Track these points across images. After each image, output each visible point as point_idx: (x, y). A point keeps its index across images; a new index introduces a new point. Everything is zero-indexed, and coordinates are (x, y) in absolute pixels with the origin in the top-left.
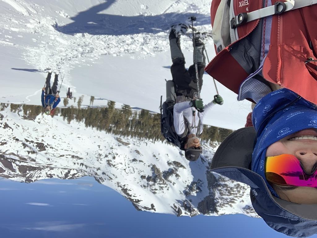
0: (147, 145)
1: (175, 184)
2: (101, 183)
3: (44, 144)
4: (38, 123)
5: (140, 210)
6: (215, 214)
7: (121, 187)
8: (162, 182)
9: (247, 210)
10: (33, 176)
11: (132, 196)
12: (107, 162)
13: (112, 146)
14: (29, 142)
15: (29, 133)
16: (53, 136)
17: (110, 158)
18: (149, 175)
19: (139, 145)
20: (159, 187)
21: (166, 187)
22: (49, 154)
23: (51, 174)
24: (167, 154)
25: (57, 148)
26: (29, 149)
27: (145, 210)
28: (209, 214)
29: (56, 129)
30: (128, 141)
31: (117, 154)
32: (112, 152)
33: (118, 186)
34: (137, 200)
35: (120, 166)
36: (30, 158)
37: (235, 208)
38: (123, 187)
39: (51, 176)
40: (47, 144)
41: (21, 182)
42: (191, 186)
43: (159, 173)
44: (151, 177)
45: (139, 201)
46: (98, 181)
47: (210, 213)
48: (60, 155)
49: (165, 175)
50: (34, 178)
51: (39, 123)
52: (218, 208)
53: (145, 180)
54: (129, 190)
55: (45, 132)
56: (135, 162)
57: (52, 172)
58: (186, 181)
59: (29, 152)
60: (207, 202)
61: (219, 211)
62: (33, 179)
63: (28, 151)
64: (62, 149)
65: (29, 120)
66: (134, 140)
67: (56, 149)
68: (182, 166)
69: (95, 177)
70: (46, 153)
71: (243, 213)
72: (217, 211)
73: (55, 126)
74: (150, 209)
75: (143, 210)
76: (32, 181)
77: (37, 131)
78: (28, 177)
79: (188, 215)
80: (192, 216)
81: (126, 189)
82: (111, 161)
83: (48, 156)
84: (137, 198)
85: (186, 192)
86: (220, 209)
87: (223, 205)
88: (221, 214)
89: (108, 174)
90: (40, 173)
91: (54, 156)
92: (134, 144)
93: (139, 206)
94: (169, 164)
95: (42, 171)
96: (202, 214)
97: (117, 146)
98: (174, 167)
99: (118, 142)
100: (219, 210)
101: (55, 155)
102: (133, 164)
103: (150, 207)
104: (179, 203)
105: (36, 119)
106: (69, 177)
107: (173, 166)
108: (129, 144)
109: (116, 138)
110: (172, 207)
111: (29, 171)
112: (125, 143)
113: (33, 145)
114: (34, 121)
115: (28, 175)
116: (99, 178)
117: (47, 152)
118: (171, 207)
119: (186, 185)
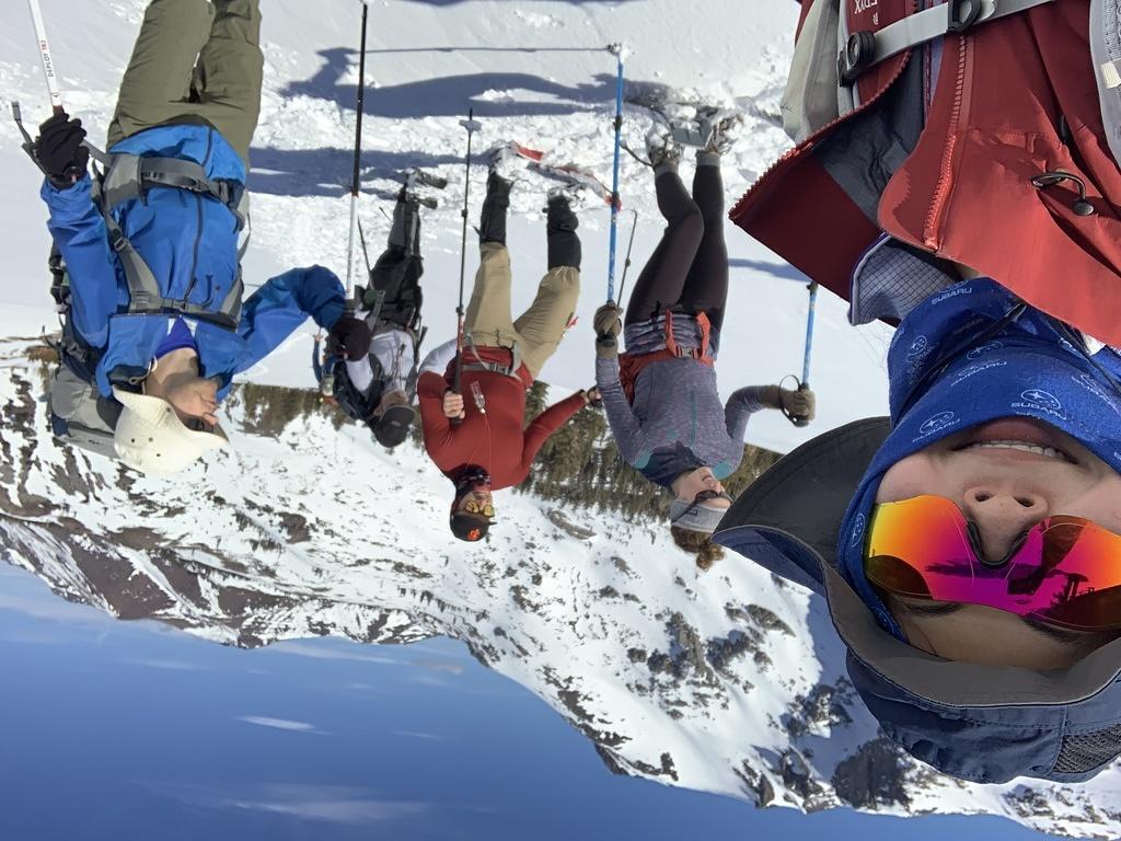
0: (653, 542)
1: (752, 686)
2: (487, 665)
3: (304, 520)
4: (289, 448)
5: (622, 772)
6: (897, 810)
7: (557, 683)
8: (704, 678)
9: (1022, 805)
10: (263, 626)
11: (595, 719)
12: (513, 594)
13: (532, 539)
14: (256, 511)
15: (260, 481)
16: (336, 494)
17: (523, 578)
18: (656, 651)
19: (626, 538)
20: (694, 694)
21: (718, 696)
22: (322, 554)
23: (325, 622)
24: (727, 579)
25: (347, 536)
26: (257, 534)
27: (640, 773)
28: (875, 809)
29: (346, 471)
30: (589, 522)
31: (549, 568)
32: (531, 559)
33: (548, 682)
34: (611, 737)
35: (555, 611)
36: (257, 563)
37: (975, 794)
38: (564, 685)
39: (323, 629)
40: (317, 519)
41: (224, 644)
42: (813, 699)
43: (694, 643)
44: (663, 657)
45: (617, 739)
46: (480, 657)
47: (879, 806)
48: (358, 558)
49: (717, 652)
50: (266, 631)
51: (293, 446)
52: (910, 789)
53: (643, 667)
54: (586, 697)
55: (312, 478)
56: (610, 600)
57: (328, 616)
58: (792, 682)
59: (255, 544)
60: (870, 764)
61: (911, 800)
62: (264, 637)
63: (252, 541)
64: (364, 540)
65: (262, 435)
66: (610, 521)
67: (344, 539)
68: (778, 624)
69: (469, 643)
70: (312, 551)
71: (1006, 815)
72: (905, 800)
73: (345, 459)
74: (656, 772)
75: (632, 771)
76: (260, 642)
77: (286, 474)
78: (249, 629)
79: (796, 804)
80: (809, 810)
81: (576, 694)
82: (526, 589)
83: (317, 560)
84: (611, 729)
85: (793, 720)
86: (916, 793)
87: (928, 778)
88: (920, 809)
89: (516, 635)
90: (289, 617)
91: (337, 561)
92: (610, 536)
93: (617, 756)
94: (732, 613)
95: (294, 610)
96: (849, 805)
97: (550, 539)
98: (749, 628)
99: (554, 526)
100: (915, 797)
101: (340, 556)
102: (602, 607)
103: (658, 765)
104: (764, 760)
105: (283, 433)
106: (381, 638)
107: (748, 621)
108: (590, 534)
109: (546, 513)
110: (738, 773)
111: (252, 609)
112: (576, 529)
113: (271, 521)
114: (278, 441)
115: (249, 622)
116: (484, 647)
117: (315, 548)
118: (735, 770)
119: (794, 694)
